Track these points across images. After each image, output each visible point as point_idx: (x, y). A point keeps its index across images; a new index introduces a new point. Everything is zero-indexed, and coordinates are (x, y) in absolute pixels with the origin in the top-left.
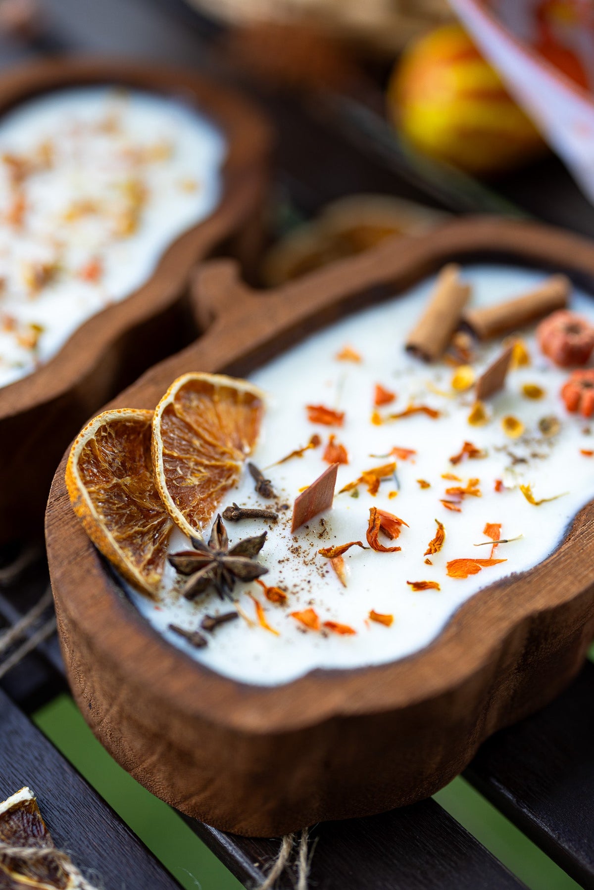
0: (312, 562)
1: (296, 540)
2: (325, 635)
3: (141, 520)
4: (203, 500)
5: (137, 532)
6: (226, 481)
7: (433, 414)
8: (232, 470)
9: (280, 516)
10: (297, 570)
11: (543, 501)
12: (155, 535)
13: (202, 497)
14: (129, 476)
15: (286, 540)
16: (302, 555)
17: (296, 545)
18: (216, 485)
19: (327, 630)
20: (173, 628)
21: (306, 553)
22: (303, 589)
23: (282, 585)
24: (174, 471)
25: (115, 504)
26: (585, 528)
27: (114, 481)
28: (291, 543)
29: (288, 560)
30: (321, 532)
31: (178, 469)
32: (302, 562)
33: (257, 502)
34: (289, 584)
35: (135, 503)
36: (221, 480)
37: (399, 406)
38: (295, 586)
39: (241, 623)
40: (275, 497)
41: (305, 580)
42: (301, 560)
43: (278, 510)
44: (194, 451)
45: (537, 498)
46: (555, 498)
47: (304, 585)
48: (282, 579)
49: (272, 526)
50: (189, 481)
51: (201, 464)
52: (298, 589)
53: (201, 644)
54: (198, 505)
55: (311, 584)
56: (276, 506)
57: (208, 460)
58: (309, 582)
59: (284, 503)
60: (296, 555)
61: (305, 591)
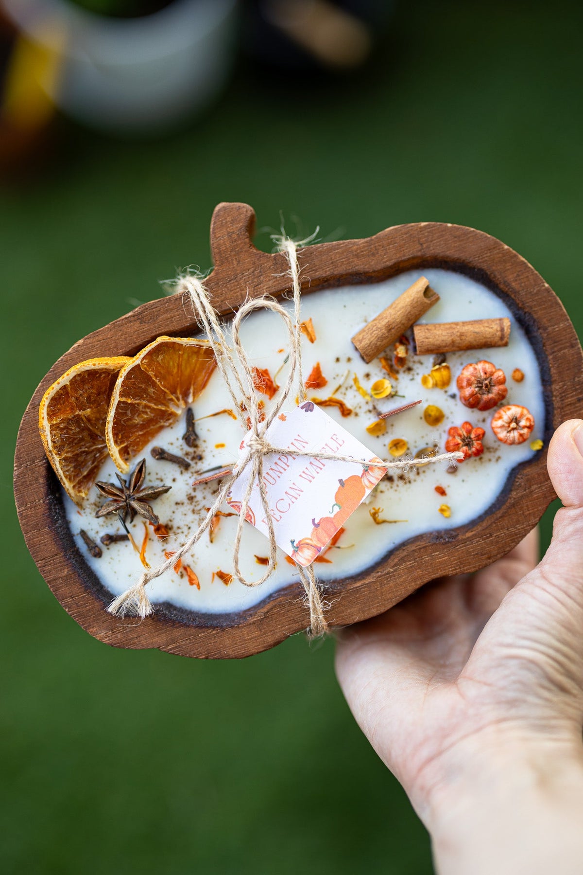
0: (198, 512)
1: (195, 490)
2: (182, 576)
3: (89, 442)
4: (141, 435)
5: (84, 452)
6: (164, 422)
7: (346, 412)
8: (172, 415)
9: (192, 463)
10: (185, 515)
11: (384, 522)
12: (96, 454)
13: (141, 433)
14: (90, 408)
15: (187, 487)
16: (194, 504)
17: (193, 494)
18: (157, 423)
19: (184, 572)
20: (83, 533)
21: (198, 503)
22: (183, 532)
23: (170, 523)
24: (125, 414)
25: (72, 430)
26: (392, 570)
27: (77, 413)
28: (191, 491)
29: (183, 504)
30: (215, 489)
31: (129, 412)
32: (191, 510)
33: (181, 446)
34: (175, 524)
35: (89, 430)
36: (161, 421)
37: (324, 394)
38: (179, 528)
39: (130, 544)
40: (196, 446)
41: (187, 526)
42: (192, 507)
43: (193, 459)
44: (147, 397)
45: (381, 516)
46: (395, 522)
47: (185, 529)
48: (172, 519)
49: (183, 471)
50: (134, 421)
51: (149, 407)
52: (179, 531)
53: (99, 554)
54: (135, 439)
55: (190, 531)
56: (193, 455)
57: (155, 404)
58: (189, 528)
59: (200, 453)
60: (189, 502)
61: (184, 534)
